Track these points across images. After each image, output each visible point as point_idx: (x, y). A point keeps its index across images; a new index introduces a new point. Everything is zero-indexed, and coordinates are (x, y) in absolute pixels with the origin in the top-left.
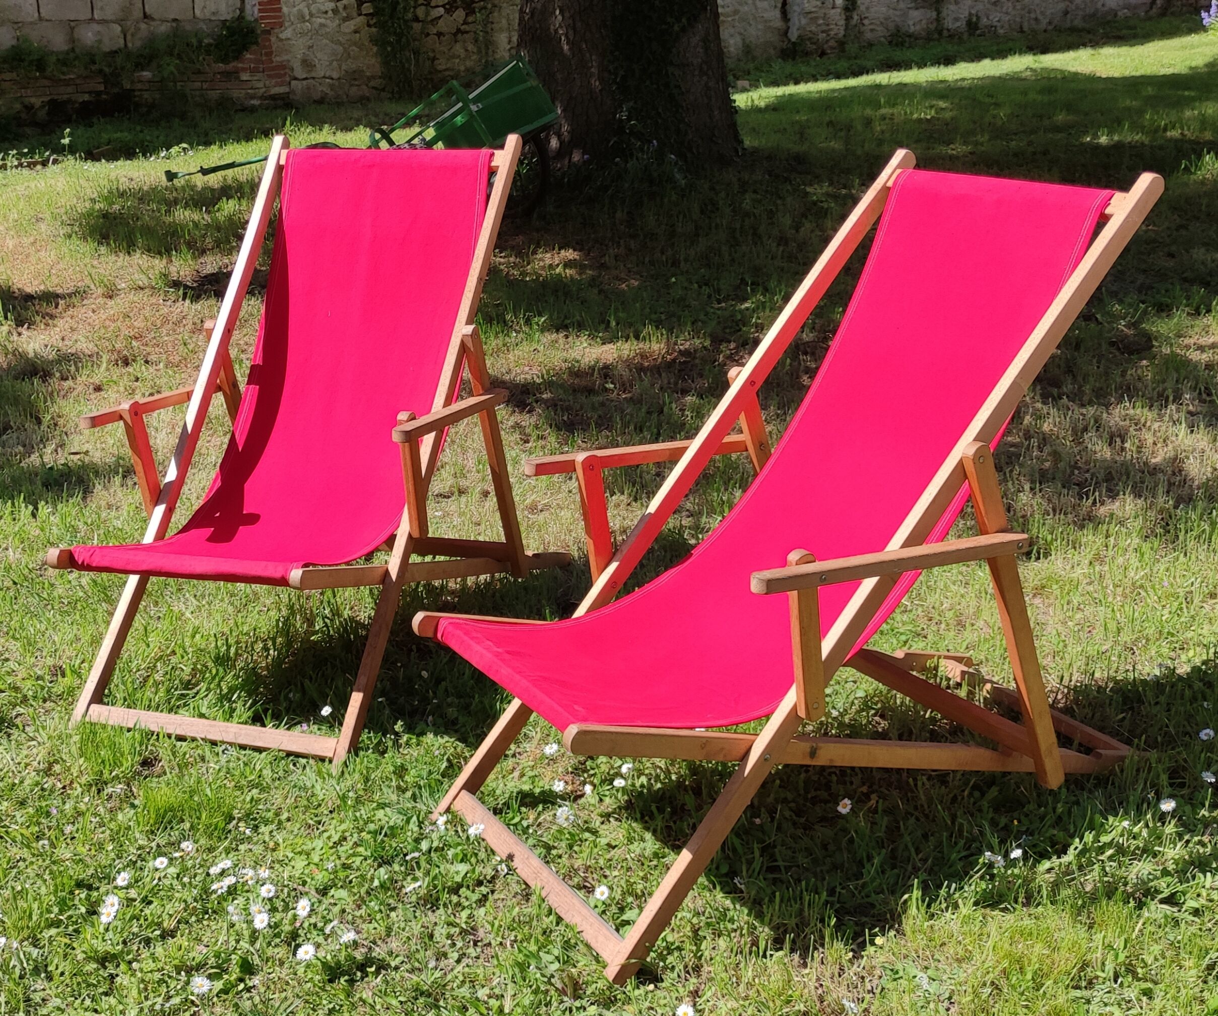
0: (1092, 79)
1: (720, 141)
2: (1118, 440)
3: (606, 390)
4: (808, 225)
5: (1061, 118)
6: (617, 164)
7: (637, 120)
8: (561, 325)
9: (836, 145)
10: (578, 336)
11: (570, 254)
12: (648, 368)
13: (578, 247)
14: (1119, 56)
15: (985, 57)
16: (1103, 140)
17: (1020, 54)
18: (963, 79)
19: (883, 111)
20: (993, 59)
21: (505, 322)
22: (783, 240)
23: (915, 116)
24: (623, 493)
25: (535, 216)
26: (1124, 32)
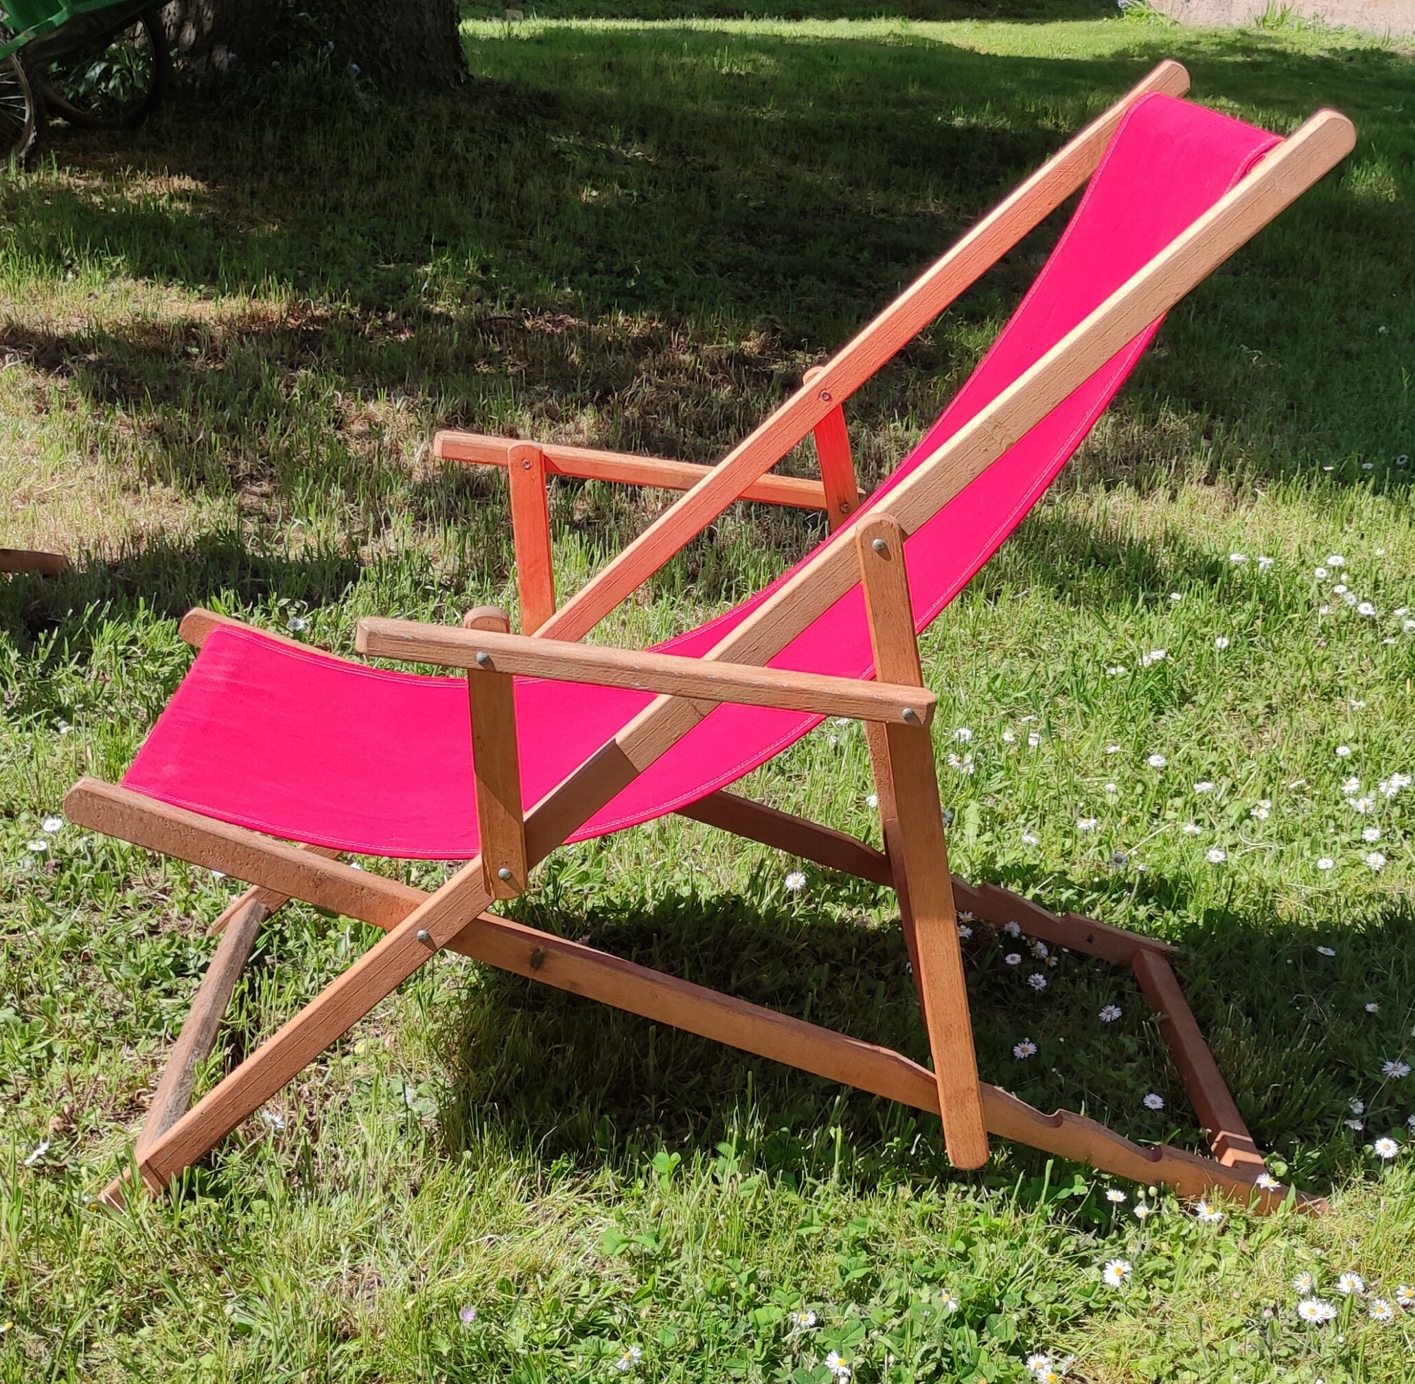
0: (971, 54)
1: (431, 58)
2: (874, 463)
3: (188, 355)
4: (539, 181)
5: (913, 90)
6: (274, 70)
7: (309, 10)
8: (145, 270)
9: (610, 91)
10: (167, 287)
11: (187, 183)
12: (256, 334)
13: (199, 175)
14: (1010, 32)
15: (842, 15)
16: (959, 121)
17: (887, 18)
18: (803, 37)
19: (685, 60)
20: (851, 19)
21: (59, 257)
22: (498, 194)
23: (725, 70)
24: (167, 484)
25: (144, 127)
26: (1028, 10)
